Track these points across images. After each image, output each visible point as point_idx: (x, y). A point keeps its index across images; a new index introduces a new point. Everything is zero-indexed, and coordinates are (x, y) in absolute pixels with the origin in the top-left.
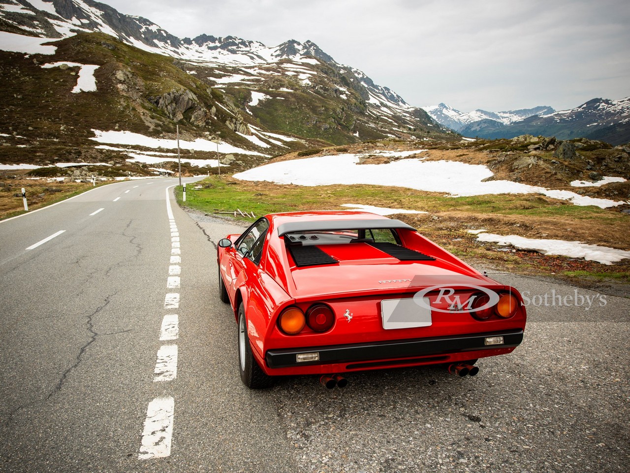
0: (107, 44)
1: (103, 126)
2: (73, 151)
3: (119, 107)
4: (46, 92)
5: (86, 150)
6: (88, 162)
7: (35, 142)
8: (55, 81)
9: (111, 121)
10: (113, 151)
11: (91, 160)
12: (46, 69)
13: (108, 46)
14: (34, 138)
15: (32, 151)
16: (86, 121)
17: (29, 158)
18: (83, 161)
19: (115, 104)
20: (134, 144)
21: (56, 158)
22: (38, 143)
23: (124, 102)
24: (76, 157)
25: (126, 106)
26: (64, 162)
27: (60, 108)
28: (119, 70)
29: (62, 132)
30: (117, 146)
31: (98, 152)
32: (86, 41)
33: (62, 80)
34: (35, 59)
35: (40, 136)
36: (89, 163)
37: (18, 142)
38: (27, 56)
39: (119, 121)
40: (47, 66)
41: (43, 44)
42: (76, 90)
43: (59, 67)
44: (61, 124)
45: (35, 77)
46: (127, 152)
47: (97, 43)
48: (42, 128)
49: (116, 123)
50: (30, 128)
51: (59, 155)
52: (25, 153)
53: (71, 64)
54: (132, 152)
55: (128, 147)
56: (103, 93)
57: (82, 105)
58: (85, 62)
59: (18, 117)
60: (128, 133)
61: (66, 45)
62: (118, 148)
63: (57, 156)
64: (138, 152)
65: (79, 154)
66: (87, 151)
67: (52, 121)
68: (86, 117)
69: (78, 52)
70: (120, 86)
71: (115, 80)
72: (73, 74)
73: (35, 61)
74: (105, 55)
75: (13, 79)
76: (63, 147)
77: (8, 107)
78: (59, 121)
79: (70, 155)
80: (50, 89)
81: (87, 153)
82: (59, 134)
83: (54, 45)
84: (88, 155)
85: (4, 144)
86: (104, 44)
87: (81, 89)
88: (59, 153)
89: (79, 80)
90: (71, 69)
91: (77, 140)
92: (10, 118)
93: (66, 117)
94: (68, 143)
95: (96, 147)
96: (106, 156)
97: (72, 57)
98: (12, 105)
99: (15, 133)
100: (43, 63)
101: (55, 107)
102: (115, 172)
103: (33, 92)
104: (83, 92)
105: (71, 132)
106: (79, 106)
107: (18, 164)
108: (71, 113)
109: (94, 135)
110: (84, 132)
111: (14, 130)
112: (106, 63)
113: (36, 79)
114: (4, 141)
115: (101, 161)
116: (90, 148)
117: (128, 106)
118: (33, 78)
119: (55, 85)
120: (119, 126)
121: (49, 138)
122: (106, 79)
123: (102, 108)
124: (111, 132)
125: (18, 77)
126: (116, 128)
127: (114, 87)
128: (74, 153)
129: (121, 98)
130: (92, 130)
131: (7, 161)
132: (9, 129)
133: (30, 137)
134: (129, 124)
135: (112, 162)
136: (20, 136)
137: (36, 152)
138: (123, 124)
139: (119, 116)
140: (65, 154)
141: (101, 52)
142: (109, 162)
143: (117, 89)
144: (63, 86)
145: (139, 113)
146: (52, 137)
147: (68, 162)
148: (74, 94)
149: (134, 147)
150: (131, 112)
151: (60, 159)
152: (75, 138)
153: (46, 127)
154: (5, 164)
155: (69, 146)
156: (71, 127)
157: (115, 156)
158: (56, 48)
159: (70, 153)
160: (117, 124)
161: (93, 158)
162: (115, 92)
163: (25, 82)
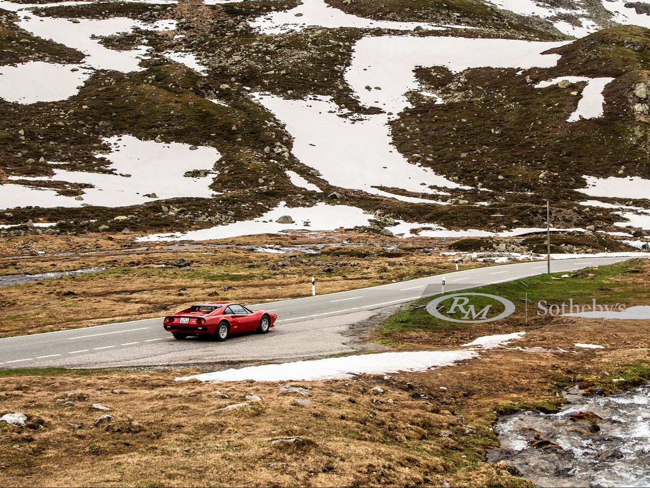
0: (632, 43)
1: (601, 170)
2: (541, 211)
3: (631, 139)
4: (532, 124)
5: (558, 210)
6: (558, 226)
7: (500, 197)
8: (548, 106)
9: (616, 162)
10: (602, 210)
11: (562, 224)
12: (540, 89)
13: (634, 46)
14: (502, 191)
15: (489, 210)
16: (578, 164)
17: (481, 221)
18: (552, 225)
19: (626, 136)
20: (639, 197)
21: (516, 221)
22: (503, 198)
23: (640, 131)
24: (543, 220)
25: (642, 137)
26: (525, 227)
27: (546, 145)
28: (640, 82)
29: (540, 181)
30: (613, 200)
31: (579, 210)
32: (603, 42)
33: (556, 105)
34: (528, 76)
35: (510, 188)
36: (559, 228)
37: (480, 198)
38: (520, 73)
39: (626, 162)
40: (543, 84)
41: (542, 54)
42: (574, 117)
43: (558, 84)
44: (542, 169)
45: (523, 102)
46: (623, 210)
47: (618, 43)
48: (516, 176)
49: (621, 164)
50: (500, 177)
51: (521, 216)
52: (478, 214)
53: (573, 79)
54: (630, 211)
55: (627, 203)
56: (612, 119)
57: (578, 140)
58: (594, 74)
59: (488, 162)
60: (637, 180)
61: (574, 50)
62: (613, 204)
63: (517, 219)
64: (640, 209)
65: (548, 215)
67: (531, 166)
68: (580, 157)
69: (588, 60)
70: (638, 107)
71: (631, 98)
72: (574, 93)
73: (528, 79)
74: (626, 61)
75: (495, 107)
76: (531, 204)
77: (480, 147)
78: (541, 165)
79: (536, 216)
80: (539, 119)
81: (558, 213)
82: (536, 184)
83: (558, 53)
84: (560, 217)
85: (461, 202)
86: (628, 43)
87: (580, 116)
88: (521, 214)
89: (580, 102)
90: (573, 87)
91: (558, 192)
92: (478, 163)
93: (551, 159)
95: (581, 203)
96: (586, 217)
97: (578, 69)
98: (485, 145)
99: (480, 184)
100: (537, 81)
101: (540, 145)
103: (516, 124)
104: (583, 120)
105: (553, 181)
106: (573, 141)
107: (466, 230)
108: (560, 152)
109: (583, 184)
110: (571, 181)
111: (479, 180)
112: (624, 73)
113: (525, 105)
114: (462, 196)
115: (577, 225)
116: (568, 206)
117: (644, 138)
118: (520, 104)
119: (547, 112)
120: (624, 170)
121: (521, 191)
122: (618, 97)
123: (606, 143)
124: (611, 179)
125: (502, 105)
126: (621, 172)
127: (628, 109)
129: (637, 125)
130: (584, 177)
131: (453, 225)
132: (474, 180)
133: (498, 190)
134: (641, 165)
135: (592, 227)
136: (485, 189)
137: (493, 212)
138: (631, 165)
139: (627, 154)
140: (529, 215)
141: (621, 57)
142: (588, 227)
143: (633, 112)
144: (557, 112)
146: (526, 190)
147: (531, 227)
148: (570, 123)
149: (637, 203)
152: (556, 190)
153: (520, 175)
154: (450, 229)
156: (555, 174)
157: (599, 218)
158: (559, 57)
159: (536, 213)
160: (623, 167)
161: (567, 221)
162: (629, 117)
163: (509, 111)
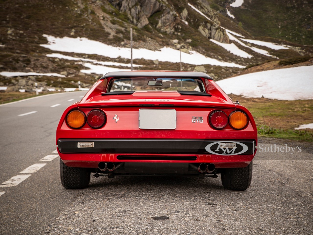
1: (57, 31)
2: (21, 59)
3: (76, 9)
5: (36, 58)
6: (38, 71)
9: (67, 26)
10: (67, 61)
11: (41, 70)
16: (38, 25)
18: (32, 70)
19: (72, 6)
20: (91, 52)
23: (82, 3)
24: (24, 66)
25: (84, 8)
26: (10, 71)
27: (7, 8)
29: (9, 36)
30: (72, 54)
31: (49, 60)
36: (39, 73)
39: (75, 27)
44: (8, 27)
46: (82, 61)
49: (72, 28)
51: (5, 62)
54: (88, 62)
60: (85, 40)
62: (73, 56)
63: (2, 64)
64: (95, 61)
65: (28, 62)
66: (37, 60)
68: (38, 20)
76: (10, 53)
78: (6, 24)
79: (18, 63)
81: (36, 61)
82: (6, 39)
84: (38, 64)
88: (4, 60)
91: (27, 46)
93: (14, 20)
94: (16, 50)
95: (48, 55)
96: (58, 65)
102: (65, 83)
105: (20, 37)
108: (21, 15)
109: (46, 42)
110: (35, 38)
115: (53, 71)
116: (40, 57)
117: (86, 9)
120: (75, 32)
123: (57, 11)
124: (66, 39)
126: (72, 34)
128: (23, 61)
130: (45, 35)
134: (87, 30)
135: (65, 73)
138: (79, 29)
139: (75, 21)
140: (11, 62)
142: (62, 73)
145: (98, 17)
149: (91, 57)
150: (90, 16)
151: (5, 67)
152: (24, 44)
155: (18, 53)
156: (21, 32)
157: (68, 66)
159: (17, 61)
160: (73, 30)
161: (44, 68)
